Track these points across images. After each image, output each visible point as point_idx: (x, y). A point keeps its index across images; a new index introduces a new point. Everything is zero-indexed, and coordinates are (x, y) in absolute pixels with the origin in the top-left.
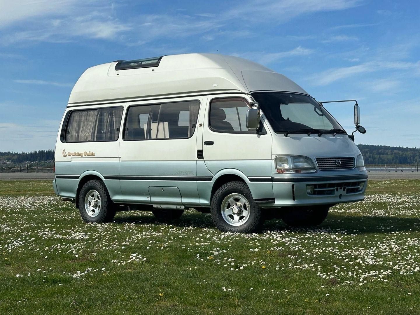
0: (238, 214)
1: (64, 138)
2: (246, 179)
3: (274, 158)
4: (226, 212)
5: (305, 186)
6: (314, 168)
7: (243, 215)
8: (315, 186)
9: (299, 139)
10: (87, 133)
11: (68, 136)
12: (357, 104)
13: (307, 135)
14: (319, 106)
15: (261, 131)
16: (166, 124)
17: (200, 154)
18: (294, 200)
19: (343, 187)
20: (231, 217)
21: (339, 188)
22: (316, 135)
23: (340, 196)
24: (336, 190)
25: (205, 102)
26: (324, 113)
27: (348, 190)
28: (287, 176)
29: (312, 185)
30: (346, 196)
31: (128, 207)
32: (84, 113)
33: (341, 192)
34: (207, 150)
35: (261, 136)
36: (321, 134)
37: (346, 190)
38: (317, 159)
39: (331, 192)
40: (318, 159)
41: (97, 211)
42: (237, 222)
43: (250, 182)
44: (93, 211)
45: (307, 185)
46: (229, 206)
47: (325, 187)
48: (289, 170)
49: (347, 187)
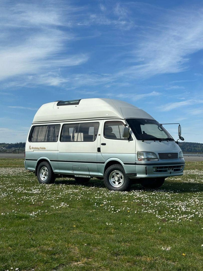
0: (118, 181)
1: (30, 140)
2: (122, 163)
3: (136, 153)
4: (112, 180)
5: (152, 167)
6: (157, 158)
7: (120, 182)
8: (157, 168)
9: (150, 143)
10: (42, 138)
11: (32, 139)
12: (180, 126)
13: (153, 141)
14: (160, 126)
15: (130, 139)
16: (82, 134)
17: (99, 150)
18: (146, 174)
19: (172, 168)
20: (114, 182)
21: (170, 168)
22: (159, 141)
23: (171, 173)
24: (168, 170)
25: (102, 123)
26: (163, 130)
27: (174, 169)
28: (143, 162)
29: (156, 167)
30: (173, 173)
31: (62, 176)
32: (41, 127)
33: (171, 170)
34: (102, 147)
35: (130, 141)
36: (161, 141)
39: (166, 171)
40: (159, 154)
41: (46, 177)
42: (117, 185)
43: (124, 165)
44: (44, 177)
45: (153, 167)
46: (113, 177)
47: (163, 168)
48: (144, 159)
49: (174, 168)
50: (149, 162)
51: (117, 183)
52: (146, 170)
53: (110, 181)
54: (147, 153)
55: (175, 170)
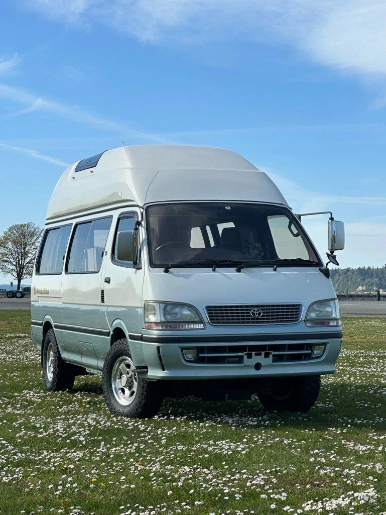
0: (130, 388)
2: (127, 335)
3: (143, 306)
4: (117, 384)
5: (179, 350)
6: (201, 322)
7: (134, 390)
8: (200, 350)
13: (211, 269)
17: (103, 296)
18: (164, 370)
19: (263, 353)
20: (123, 391)
21: (253, 353)
23: (258, 366)
24: (245, 357)
27: (274, 356)
28: (155, 333)
30: (271, 366)
33: (261, 359)
34: (106, 289)
35: (138, 271)
36: (241, 269)
37: (271, 356)
38: (207, 307)
39: (240, 360)
40: (209, 309)
42: (126, 400)
43: (130, 340)
45: (183, 349)
46: (120, 375)
48: (156, 323)
49: (274, 353)
50: (169, 333)
51: (127, 392)
52: (160, 357)
54: (168, 306)
55: (277, 359)
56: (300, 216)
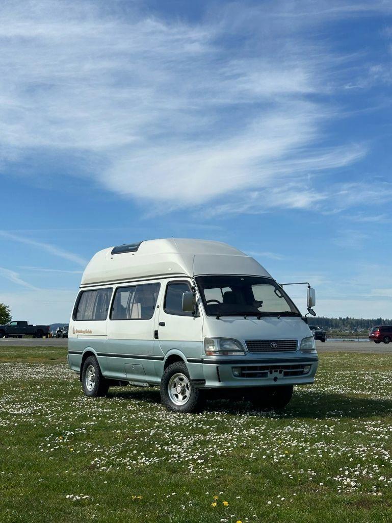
0: (182, 394)
1: (75, 317)
2: (185, 359)
3: (203, 340)
4: (173, 391)
5: (231, 368)
6: (243, 351)
7: (186, 395)
8: (243, 369)
9: (231, 322)
10: (89, 313)
11: (78, 315)
12: (309, 287)
13: (243, 317)
15: (195, 314)
16: (139, 304)
17: (156, 333)
18: (220, 381)
19: (278, 370)
20: (177, 396)
21: (273, 371)
22: (256, 317)
23: (275, 379)
24: (269, 373)
25: (164, 283)
26: (284, 295)
27: (285, 372)
28: (214, 358)
29: (240, 367)
30: (282, 379)
31: (120, 382)
32: (90, 293)
33: (276, 374)
34: (161, 329)
35: (196, 318)
36: (260, 317)
37: (283, 372)
38: (246, 341)
39: (264, 375)
41: (94, 384)
42: (179, 402)
43: (188, 363)
44: (91, 385)
45: (233, 368)
46: (175, 386)
47: (257, 370)
48: (215, 352)
49: (284, 370)
50: (224, 358)
51: (180, 397)
52: (218, 374)
53: (170, 392)
54: (222, 340)
55: (286, 374)
56: (282, 285)
